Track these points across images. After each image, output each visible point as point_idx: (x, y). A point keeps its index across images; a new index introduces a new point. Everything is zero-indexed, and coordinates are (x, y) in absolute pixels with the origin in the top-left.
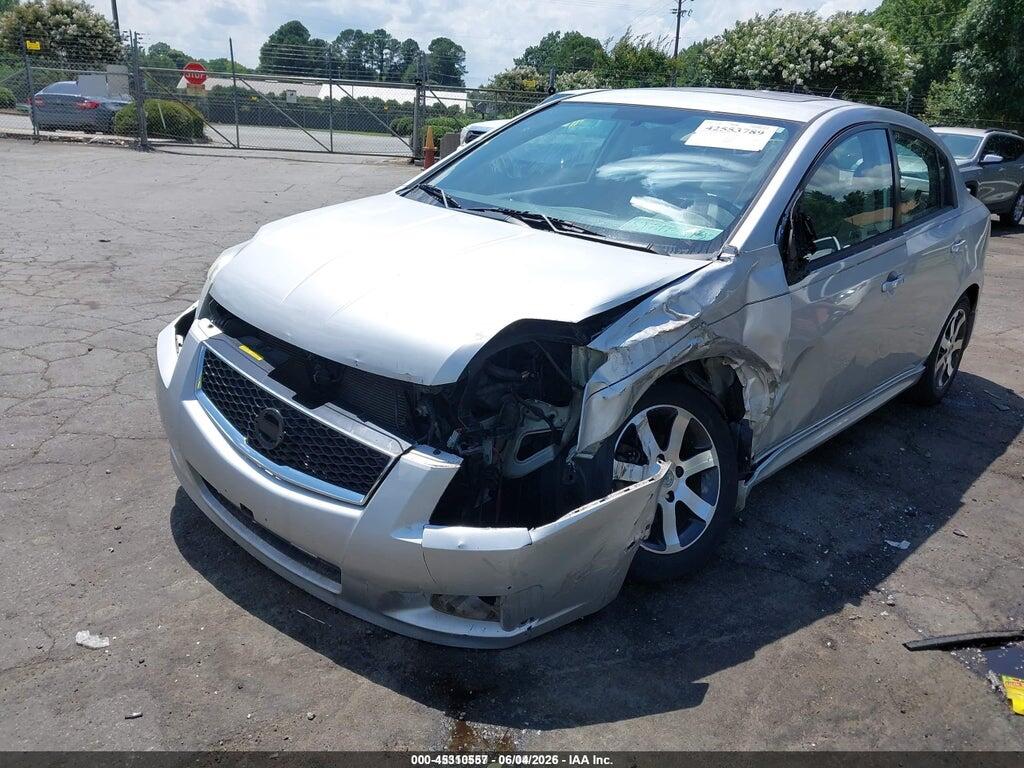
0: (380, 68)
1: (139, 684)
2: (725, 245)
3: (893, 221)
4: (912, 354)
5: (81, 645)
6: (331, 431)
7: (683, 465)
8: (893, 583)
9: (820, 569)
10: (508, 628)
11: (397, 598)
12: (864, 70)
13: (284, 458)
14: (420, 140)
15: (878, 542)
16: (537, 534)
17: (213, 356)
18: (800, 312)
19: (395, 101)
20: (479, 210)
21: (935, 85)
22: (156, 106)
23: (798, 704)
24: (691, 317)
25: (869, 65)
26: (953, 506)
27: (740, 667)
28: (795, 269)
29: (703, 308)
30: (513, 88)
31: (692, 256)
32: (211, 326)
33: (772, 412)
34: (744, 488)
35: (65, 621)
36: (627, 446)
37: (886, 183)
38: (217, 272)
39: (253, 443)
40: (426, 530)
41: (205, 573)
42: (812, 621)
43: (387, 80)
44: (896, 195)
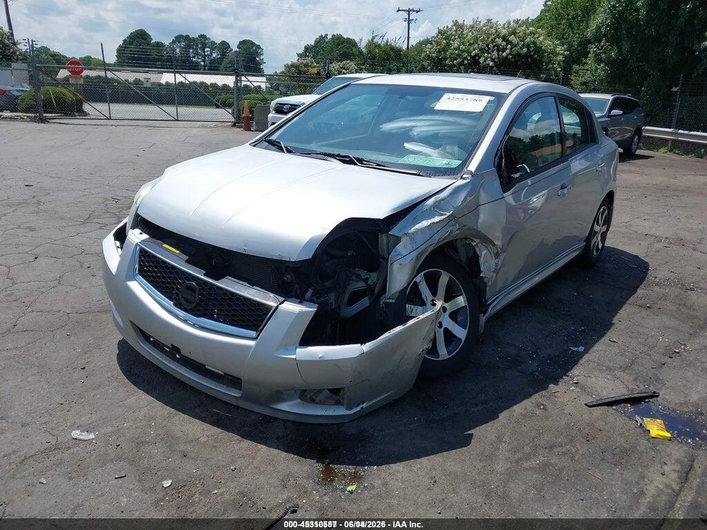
0: (204, 61)
1: (120, 458)
2: (465, 170)
3: (562, 152)
4: (576, 236)
5: (76, 439)
6: (232, 293)
7: (446, 305)
8: (576, 370)
9: (533, 365)
10: (349, 408)
11: (279, 395)
12: (531, 57)
13: (199, 313)
14: (239, 110)
15: (566, 348)
16: (366, 347)
17: (146, 252)
18: (510, 209)
19: (216, 83)
20: (308, 154)
21: (575, 67)
22: (48, 91)
23: (527, 441)
24: (448, 214)
25: (534, 54)
26: (608, 325)
27: (490, 424)
28: (507, 184)
29: (454, 208)
30: (299, 73)
31: (445, 177)
32: (141, 234)
33: (497, 271)
34: (483, 319)
35: (61, 426)
36: (412, 296)
37: (556, 129)
38: (139, 200)
39: (178, 305)
40: (298, 349)
41: (147, 392)
42: (530, 395)
43: (209, 69)
44: (562, 137)
